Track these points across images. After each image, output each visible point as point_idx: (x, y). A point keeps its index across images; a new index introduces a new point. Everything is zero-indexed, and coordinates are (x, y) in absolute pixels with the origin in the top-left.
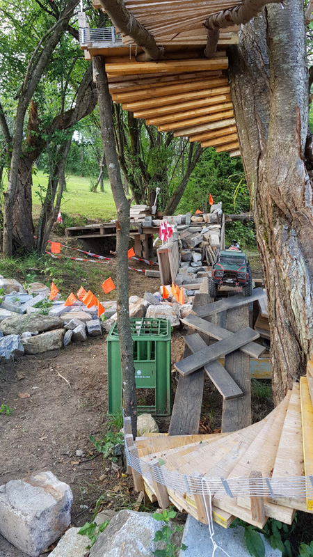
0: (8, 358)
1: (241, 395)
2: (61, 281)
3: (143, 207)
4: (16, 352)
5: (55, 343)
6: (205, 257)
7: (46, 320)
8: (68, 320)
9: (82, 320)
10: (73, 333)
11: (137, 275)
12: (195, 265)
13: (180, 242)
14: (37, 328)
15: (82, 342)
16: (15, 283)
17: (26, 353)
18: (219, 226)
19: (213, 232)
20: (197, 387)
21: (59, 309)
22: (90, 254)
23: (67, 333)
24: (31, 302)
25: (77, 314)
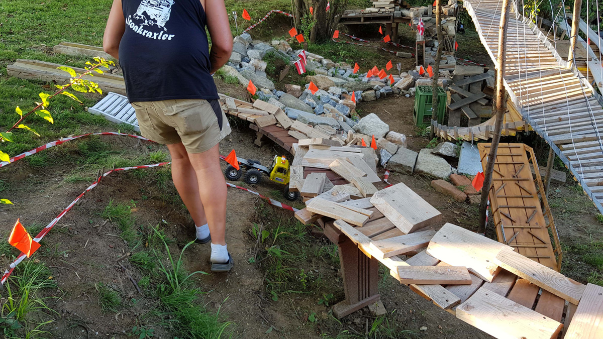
5: (374, 97)
6: (444, 44)
8: (374, 86)
9: (381, 86)
10: (381, 92)
11: (391, 56)
13: (425, 31)
14: (362, 89)
15: (384, 97)
17: (363, 101)
18: (455, 19)
20: (458, 114)
21: (365, 79)
22: (353, 37)
23: (377, 92)
24: (346, 75)
25: (376, 83)
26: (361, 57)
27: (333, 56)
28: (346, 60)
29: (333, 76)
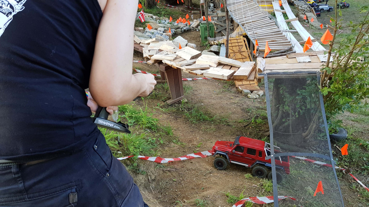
7: (175, 27)
9: (184, 26)
10: (184, 29)
11: (189, 13)
15: (187, 31)
16: (158, 17)
21: (176, 24)
22: (168, 5)
23: (182, 29)
24: (166, 23)
25: (181, 25)
26: (173, 14)
27: (159, 14)
28: (166, 16)
29: (159, 23)
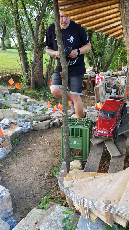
0: (26, 131)
1: (120, 156)
2: (53, 100)
3: (92, 68)
4: (29, 129)
5: (46, 126)
6: (117, 90)
7: (43, 117)
8: (53, 117)
9: (58, 117)
10: (54, 122)
11: (87, 99)
12: (113, 94)
13: (107, 84)
14: (40, 120)
15: (58, 126)
16: (34, 100)
17: (34, 130)
18: (125, 77)
19: (123, 79)
20: (100, 150)
21: (49, 112)
23: (52, 122)
24: (39, 109)
25: (57, 115)
27: (41, 97)
29: (24, 110)
